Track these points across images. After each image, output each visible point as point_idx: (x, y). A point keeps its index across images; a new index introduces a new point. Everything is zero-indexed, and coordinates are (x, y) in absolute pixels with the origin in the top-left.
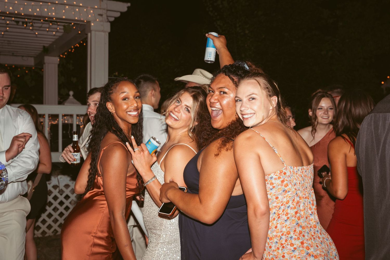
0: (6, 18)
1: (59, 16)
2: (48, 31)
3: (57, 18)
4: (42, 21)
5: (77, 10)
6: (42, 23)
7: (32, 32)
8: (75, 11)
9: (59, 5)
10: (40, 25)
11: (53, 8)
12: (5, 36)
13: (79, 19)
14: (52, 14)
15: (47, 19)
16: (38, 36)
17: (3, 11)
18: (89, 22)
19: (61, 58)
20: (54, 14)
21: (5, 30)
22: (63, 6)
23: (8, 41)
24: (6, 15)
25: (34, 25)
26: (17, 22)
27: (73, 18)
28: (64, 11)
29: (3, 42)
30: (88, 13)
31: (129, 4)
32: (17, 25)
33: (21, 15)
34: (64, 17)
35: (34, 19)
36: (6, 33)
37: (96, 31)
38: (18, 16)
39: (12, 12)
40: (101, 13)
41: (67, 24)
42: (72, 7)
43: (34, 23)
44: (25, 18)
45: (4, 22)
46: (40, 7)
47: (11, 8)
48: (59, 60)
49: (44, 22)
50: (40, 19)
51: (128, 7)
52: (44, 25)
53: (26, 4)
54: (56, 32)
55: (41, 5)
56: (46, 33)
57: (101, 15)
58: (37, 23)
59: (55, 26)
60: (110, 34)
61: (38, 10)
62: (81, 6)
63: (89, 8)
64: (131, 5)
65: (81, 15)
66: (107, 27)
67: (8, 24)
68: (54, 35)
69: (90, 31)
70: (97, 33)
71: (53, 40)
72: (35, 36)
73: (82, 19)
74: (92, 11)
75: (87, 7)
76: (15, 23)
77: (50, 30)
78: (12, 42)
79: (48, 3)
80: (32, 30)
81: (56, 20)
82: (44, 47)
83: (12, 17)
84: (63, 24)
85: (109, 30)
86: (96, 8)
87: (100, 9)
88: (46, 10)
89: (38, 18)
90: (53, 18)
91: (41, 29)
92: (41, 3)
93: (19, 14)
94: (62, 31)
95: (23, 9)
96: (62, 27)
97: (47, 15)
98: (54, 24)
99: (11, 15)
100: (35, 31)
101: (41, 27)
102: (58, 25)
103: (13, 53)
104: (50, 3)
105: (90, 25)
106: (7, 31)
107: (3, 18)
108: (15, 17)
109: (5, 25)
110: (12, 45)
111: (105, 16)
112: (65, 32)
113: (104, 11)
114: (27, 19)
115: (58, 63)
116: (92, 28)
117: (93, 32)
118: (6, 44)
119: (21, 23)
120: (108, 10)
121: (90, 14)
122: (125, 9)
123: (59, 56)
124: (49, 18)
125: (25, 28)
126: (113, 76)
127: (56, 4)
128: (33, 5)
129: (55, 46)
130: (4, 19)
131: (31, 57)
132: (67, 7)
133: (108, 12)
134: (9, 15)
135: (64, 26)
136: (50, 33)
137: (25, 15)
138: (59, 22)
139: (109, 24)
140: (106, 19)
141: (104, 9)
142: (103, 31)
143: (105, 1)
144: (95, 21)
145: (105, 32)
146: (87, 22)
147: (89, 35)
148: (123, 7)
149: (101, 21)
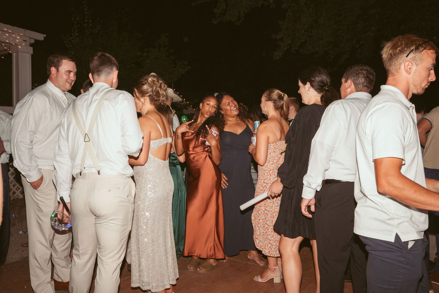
8: (6, 36)
13: (9, 42)
18: (17, 45)
27: (4, 41)
30: (15, 38)
31: (45, 36)
37: (22, 52)
40: (26, 40)
42: (3, 32)
51: (44, 37)
60: (32, 55)
62: (10, 32)
64: (46, 35)
65: (11, 39)
66: (31, 50)
69: (17, 52)
70: (22, 53)
73: (11, 42)
74: (19, 37)
75: (15, 34)
85: (32, 53)
86: (21, 35)
87: (25, 36)
105: (18, 48)
111: (28, 42)
116: (19, 50)
117: (20, 53)
120: (30, 38)
121: (18, 39)
122: (42, 39)
126: (34, 86)
133: (30, 39)
139: (32, 48)
140: (29, 44)
141: (27, 37)
142: (27, 53)
143: (28, 31)
144: (21, 45)
145: (29, 54)
146: (15, 44)
147: (14, 55)
148: (41, 37)
149: (25, 45)
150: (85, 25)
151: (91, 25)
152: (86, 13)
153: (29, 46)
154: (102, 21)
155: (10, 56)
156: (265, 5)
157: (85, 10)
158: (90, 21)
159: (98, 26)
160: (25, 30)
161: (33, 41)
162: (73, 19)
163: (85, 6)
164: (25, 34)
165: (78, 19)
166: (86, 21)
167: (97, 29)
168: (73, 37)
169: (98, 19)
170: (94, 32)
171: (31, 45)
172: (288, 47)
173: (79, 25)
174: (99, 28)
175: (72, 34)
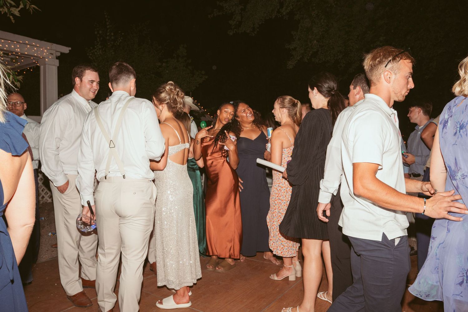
1: (22, 52)
3: (21, 54)
5: (36, 49)
8: (34, 50)
9: (22, 44)
11: (18, 46)
14: (17, 50)
15: (14, 53)
18: (44, 58)
20: (19, 50)
22: (26, 45)
27: (33, 55)
28: (26, 49)
30: (43, 51)
31: (70, 48)
34: (26, 53)
37: (49, 65)
40: (52, 53)
46: (9, 44)
51: (70, 50)
57: (52, 54)
61: (7, 46)
62: (38, 47)
63: (44, 49)
64: (71, 49)
65: (39, 53)
66: (57, 62)
69: (45, 65)
70: (49, 66)
73: (39, 56)
74: (46, 51)
75: (42, 48)
79: (15, 42)
85: (58, 65)
86: (48, 49)
87: (51, 50)
88: (13, 46)
92: (9, 42)
97: (14, 51)
104: (17, 42)
105: (46, 60)
111: (55, 55)
113: (54, 51)
116: (46, 63)
117: (47, 65)
120: (56, 51)
121: (45, 53)
122: (68, 52)
124: (16, 52)
127: (20, 43)
128: (3, 42)
132: (28, 46)
139: (58, 60)
140: (55, 57)
141: (54, 50)
142: (54, 65)
143: (55, 45)
144: (48, 58)
145: (55, 66)
146: (43, 58)
147: (42, 67)
148: (66, 50)
149: (52, 58)
150: (108, 38)
151: (113, 38)
152: (108, 27)
153: (55, 58)
154: (123, 34)
155: (38, 68)
156: (279, 17)
157: (108, 23)
158: (112, 34)
159: (119, 38)
160: (52, 43)
161: (59, 54)
162: (96, 33)
163: (107, 20)
164: (51, 47)
165: (100, 32)
166: (108, 34)
167: (119, 41)
168: (96, 50)
169: (120, 32)
170: (115, 44)
171: (57, 58)
172: (301, 56)
173: (101, 38)
174: (121, 41)
175: (96, 47)
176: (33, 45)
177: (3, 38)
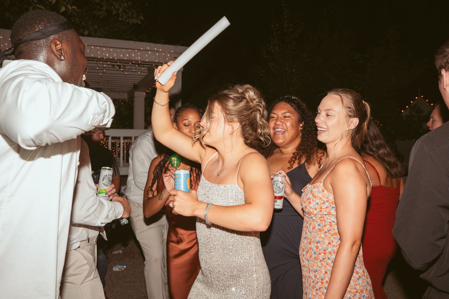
0: (104, 63)
1: (142, 60)
2: (135, 72)
4: (130, 63)
5: (157, 54)
6: (130, 66)
7: (123, 73)
8: (155, 55)
9: (143, 51)
10: (130, 67)
11: (139, 54)
12: (102, 77)
13: (159, 61)
14: (137, 58)
15: (134, 62)
16: (127, 76)
17: (102, 57)
19: (147, 93)
20: (139, 58)
21: (103, 72)
22: (147, 52)
23: (108, 81)
24: (104, 60)
25: (126, 67)
26: (113, 66)
27: (154, 61)
28: (147, 56)
29: (104, 81)
30: (165, 56)
32: (113, 68)
33: (115, 60)
34: (147, 60)
35: (124, 63)
36: (103, 74)
38: (112, 60)
39: (109, 58)
40: (176, 56)
41: (150, 66)
42: (153, 52)
43: (126, 66)
44: (117, 62)
45: (102, 66)
46: (130, 54)
47: (107, 55)
48: (145, 94)
49: (132, 65)
50: (129, 62)
52: (133, 68)
53: (118, 51)
54: (141, 72)
55: (130, 51)
56: (133, 73)
58: (128, 66)
59: (140, 68)
61: (127, 55)
62: (160, 51)
63: (166, 53)
65: (161, 58)
67: (105, 67)
68: (140, 75)
71: (141, 79)
72: (125, 76)
73: (161, 61)
74: (169, 55)
75: (165, 52)
76: (112, 67)
77: (137, 71)
78: (111, 81)
79: (135, 50)
80: (123, 71)
81: (141, 63)
82: (134, 84)
83: (108, 62)
84: (147, 66)
86: (172, 53)
87: (175, 53)
88: (133, 55)
89: (127, 62)
90: (138, 61)
91: (131, 70)
92: (130, 50)
93: (113, 59)
94: (147, 71)
95: (116, 55)
96: (147, 69)
97: (134, 59)
98: (141, 66)
99: (108, 60)
100: (125, 72)
101: (131, 69)
102: (143, 67)
103: (112, 90)
104: (137, 50)
106: (104, 73)
107: (101, 62)
108: (110, 62)
109: (102, 68)
110: (110, 83)
112: (148, 72)
113: (178, 55)
114: (119, 62)
115: (145, 96)
118: (106, 83)
119: (116, 66)
123: (146, 91)
124: (136, 61)
125: (118, 70)
127: (141, 50)
128: (124, 52)
129: (142, 83)
130: (102, 64)
131: (126, 92)
132: (150, 52)
134: (106, 60)
135: (148, 67)
136: (136, 73)
137: (118, 60)
138: (143, 64)
141: (178, 53)
143: (179, 47)
160: (176, 46)
164: (176, 51)
176: (155, 51)
177: (124, 48)
